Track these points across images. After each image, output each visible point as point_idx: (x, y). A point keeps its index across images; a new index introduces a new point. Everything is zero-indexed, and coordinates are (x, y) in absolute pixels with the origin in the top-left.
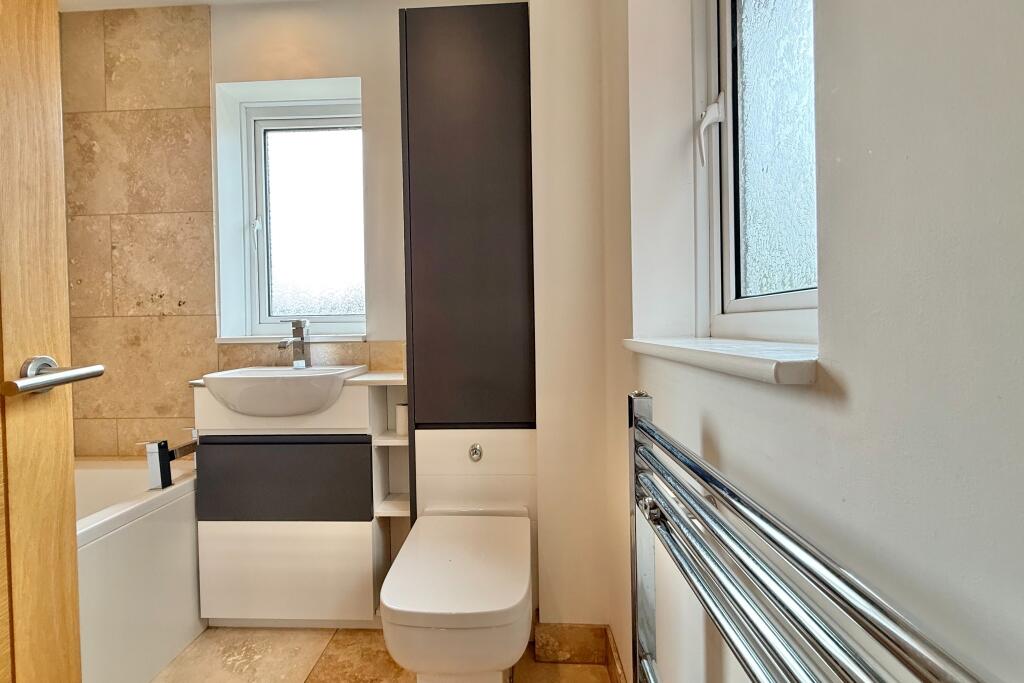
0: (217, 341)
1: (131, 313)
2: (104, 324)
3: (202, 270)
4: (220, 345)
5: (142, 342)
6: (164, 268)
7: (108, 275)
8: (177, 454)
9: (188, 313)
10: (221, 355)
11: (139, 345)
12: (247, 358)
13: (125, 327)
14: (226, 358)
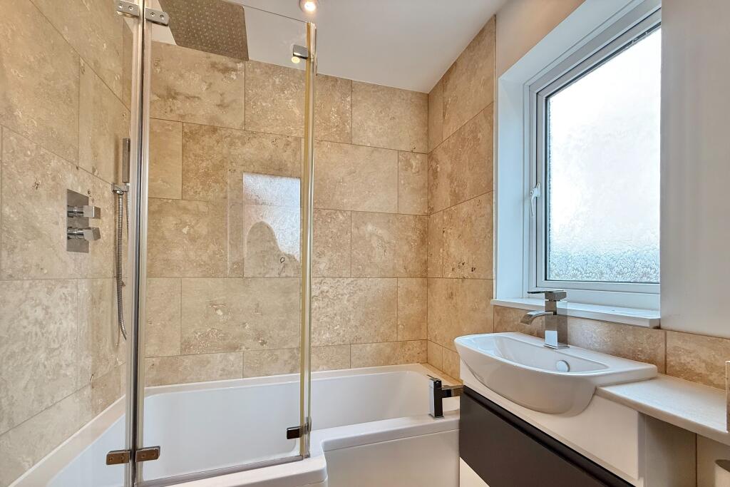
0: (493, 302)
1: (449, 276)
2: (439, 282)
3: (485, 242)
4: (495, 306)
5: (454, 297)
6: (465, 242)
7: (441, 250)
8: (453, 393)
9: (477, 277)
10: (496, 314)
11: (453, 299)
12: (514, 321)
13: (447, 285)
14: (499, 318)
